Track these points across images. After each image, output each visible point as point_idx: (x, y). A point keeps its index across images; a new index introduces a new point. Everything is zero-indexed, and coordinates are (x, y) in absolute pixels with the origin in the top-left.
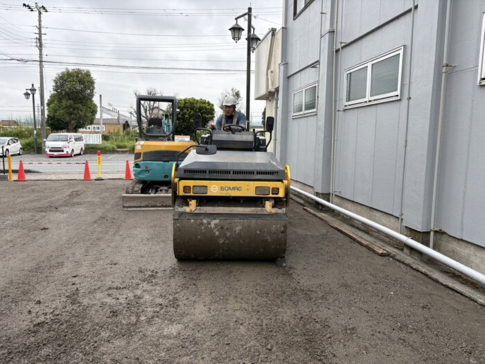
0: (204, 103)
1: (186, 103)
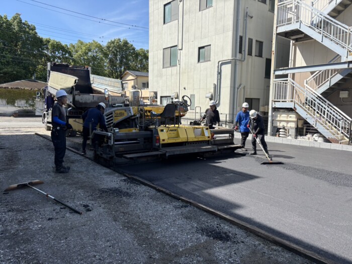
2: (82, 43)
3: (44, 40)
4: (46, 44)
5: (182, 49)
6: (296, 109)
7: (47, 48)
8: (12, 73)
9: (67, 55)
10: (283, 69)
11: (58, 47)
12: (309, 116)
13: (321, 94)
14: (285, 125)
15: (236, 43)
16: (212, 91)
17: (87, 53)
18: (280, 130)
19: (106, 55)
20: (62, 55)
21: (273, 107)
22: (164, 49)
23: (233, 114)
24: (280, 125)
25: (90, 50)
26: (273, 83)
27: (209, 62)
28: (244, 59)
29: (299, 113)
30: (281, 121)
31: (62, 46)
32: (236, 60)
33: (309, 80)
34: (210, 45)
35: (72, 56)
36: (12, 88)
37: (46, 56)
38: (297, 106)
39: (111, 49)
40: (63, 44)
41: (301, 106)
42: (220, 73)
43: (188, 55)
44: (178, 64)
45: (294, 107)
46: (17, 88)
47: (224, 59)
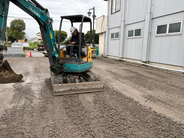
0: (64, 32)
1: (57, 32)
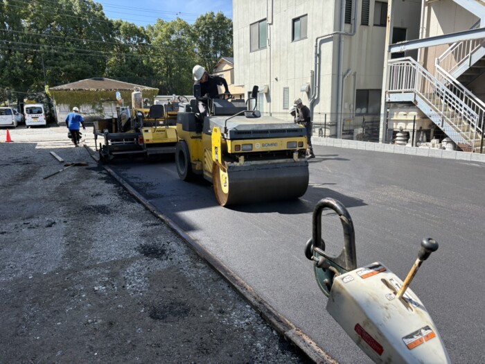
2: (162, 23)
3: (114, 23)
4: (117, 29)
5: (272, 24)
6: (417, 103)
7: (119, 34)
8: (76, 70)
9: (144, 42)
10: (402, 44)
11: (132, 31)
12: (433, 112)
13: (457, 79)
14: (404, 127)
15: (341, 8)
16: (309, 81)
17: (170, 37)
18: (398, 135)
19: (194, 37)
20: (138, 41)
21: (387, 101)
22: (251, 25)
23: (337, 113)
24: (397, 127)
25: (172, 32)
26: (388, 66)
27: (305, 40)
28: (354, 32)
29: (421, 109)
30: (398, 121)
31: (136, 29)
32: (340, 34)
33: (441, 58)
34: (307, 15)
35: (150, 43)
36: (74, 90)
37: (119, 44)
38: (418, 99)
39: (200, 28)
40: (139, 27)
41: (423, 99)
42: (318, 55)
43: (279, 31)
44: (268, 46)
45: (415, 100)
46: (80, 90)
47: (324, 34)
